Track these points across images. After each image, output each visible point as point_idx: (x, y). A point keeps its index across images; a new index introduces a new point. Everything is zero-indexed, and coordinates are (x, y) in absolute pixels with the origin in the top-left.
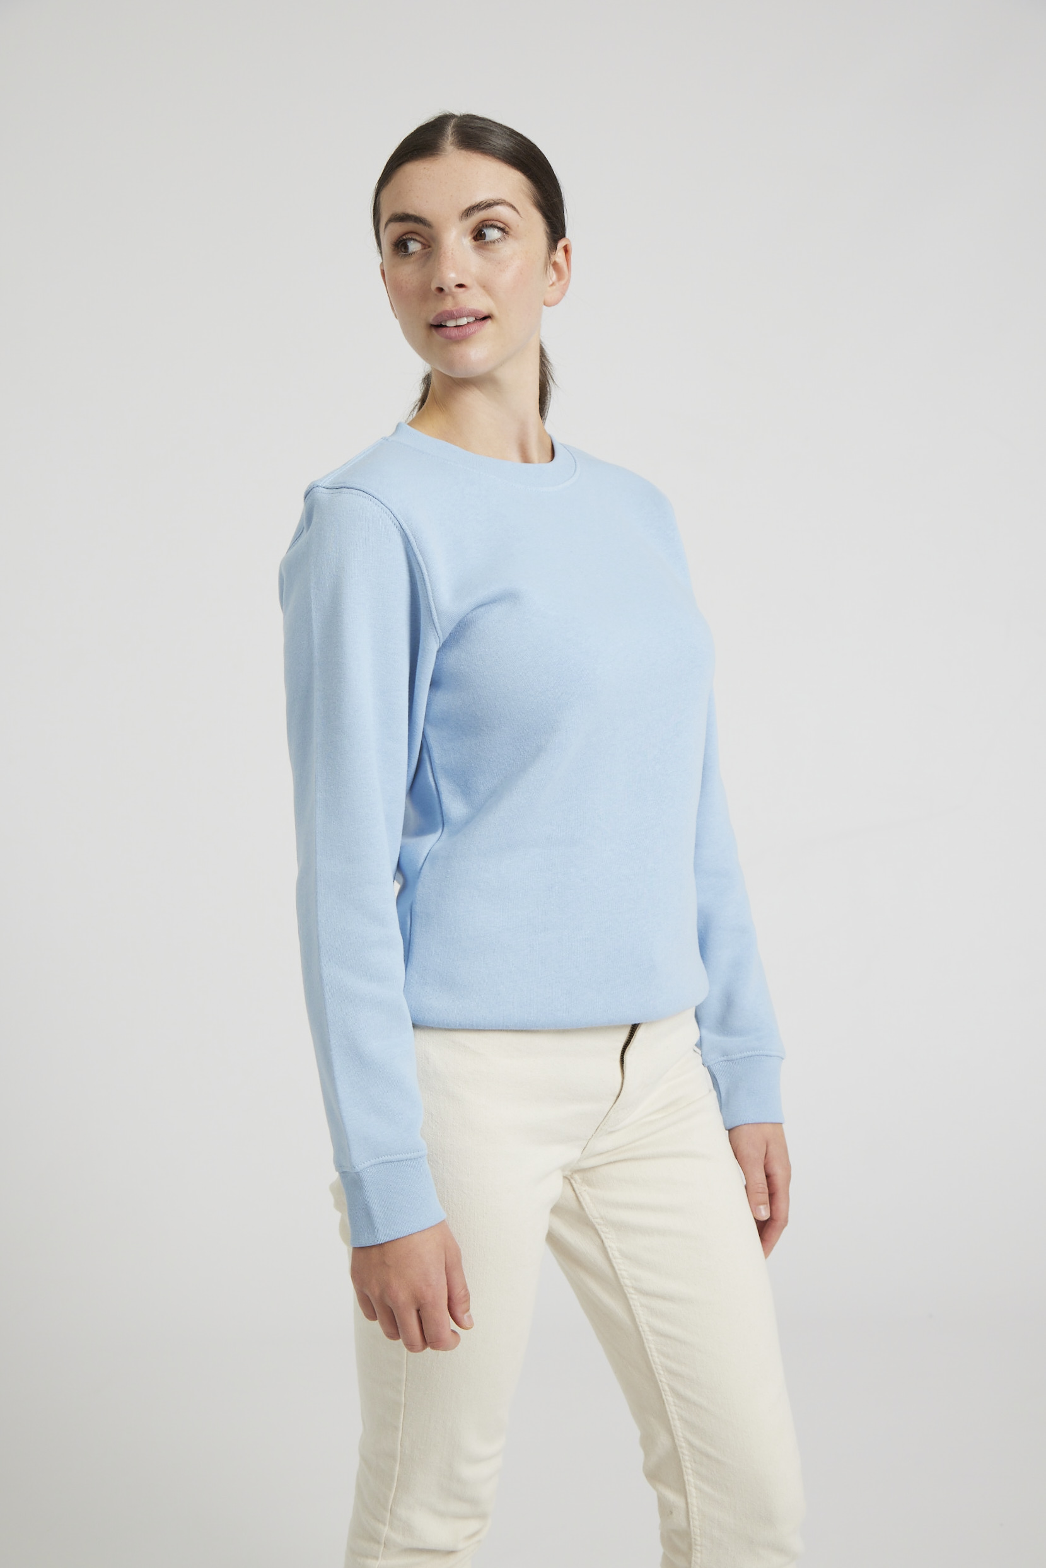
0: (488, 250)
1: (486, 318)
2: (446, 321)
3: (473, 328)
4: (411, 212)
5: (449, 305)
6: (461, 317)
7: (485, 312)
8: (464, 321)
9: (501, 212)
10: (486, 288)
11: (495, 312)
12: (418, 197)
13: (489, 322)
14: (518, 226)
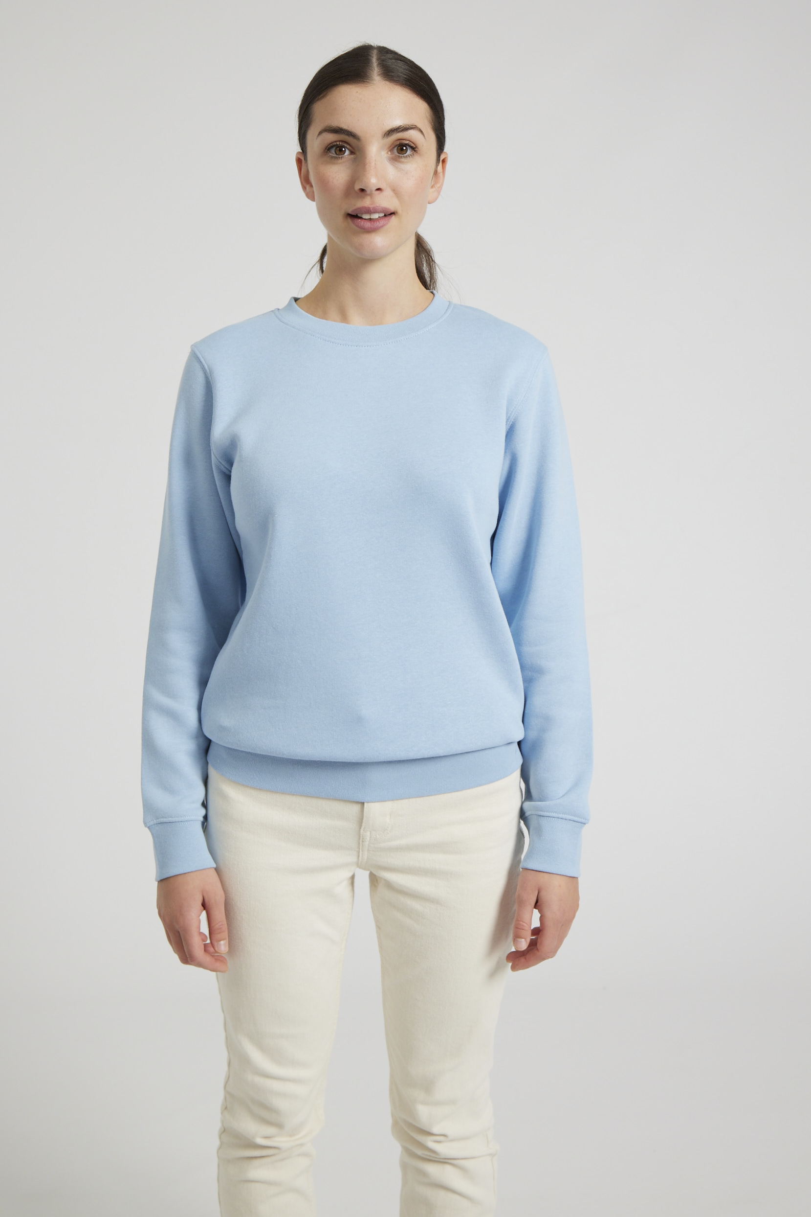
0: (400, 162)
1: (393, 213)
2: (362, 214)
3: (382, 222)
4: (345, 127)
5: (366, 202)
6: (375, 212)
7: (392, 209)
8: (376, 216)
9: (412, 135)
10: (396, 191)
11: (400, 211)
12: (351, 115)
13: (393, 217)
14: (423, 146)
